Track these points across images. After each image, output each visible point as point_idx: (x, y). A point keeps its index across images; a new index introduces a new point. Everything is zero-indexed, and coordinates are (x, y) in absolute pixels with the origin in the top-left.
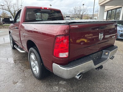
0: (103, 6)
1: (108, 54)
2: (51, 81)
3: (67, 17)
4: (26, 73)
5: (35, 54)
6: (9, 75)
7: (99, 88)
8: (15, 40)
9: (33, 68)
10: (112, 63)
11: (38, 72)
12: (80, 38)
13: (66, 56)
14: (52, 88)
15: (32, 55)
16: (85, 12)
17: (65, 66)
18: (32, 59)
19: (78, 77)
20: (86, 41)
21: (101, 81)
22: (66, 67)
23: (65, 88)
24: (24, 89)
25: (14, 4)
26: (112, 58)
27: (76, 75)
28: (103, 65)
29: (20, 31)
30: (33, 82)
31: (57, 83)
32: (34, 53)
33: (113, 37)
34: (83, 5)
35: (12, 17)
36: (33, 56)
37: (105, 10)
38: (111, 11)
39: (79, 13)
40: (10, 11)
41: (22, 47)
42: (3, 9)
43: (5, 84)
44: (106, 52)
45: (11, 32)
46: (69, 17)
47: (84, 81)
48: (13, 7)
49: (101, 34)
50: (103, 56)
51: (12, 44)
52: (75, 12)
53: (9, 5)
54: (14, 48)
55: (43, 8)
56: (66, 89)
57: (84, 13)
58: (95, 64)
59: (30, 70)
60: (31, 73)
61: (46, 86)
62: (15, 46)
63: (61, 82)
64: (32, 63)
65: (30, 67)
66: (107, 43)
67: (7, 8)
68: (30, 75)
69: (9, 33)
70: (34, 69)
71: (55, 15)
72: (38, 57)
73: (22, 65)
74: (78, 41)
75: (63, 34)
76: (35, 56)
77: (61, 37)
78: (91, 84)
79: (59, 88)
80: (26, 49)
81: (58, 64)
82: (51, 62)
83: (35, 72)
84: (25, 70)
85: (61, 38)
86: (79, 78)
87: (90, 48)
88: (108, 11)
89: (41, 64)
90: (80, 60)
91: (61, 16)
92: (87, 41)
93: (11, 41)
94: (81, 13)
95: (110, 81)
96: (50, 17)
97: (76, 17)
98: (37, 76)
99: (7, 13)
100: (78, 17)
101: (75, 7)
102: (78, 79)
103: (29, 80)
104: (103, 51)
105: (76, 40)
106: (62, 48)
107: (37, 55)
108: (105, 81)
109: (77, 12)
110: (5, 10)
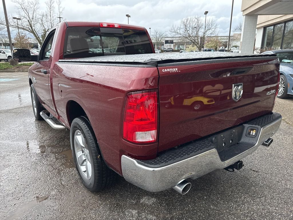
0: (252, 16)
1: (256, 134)
2: (121, 196)
3: (167, 42)
4: (65, 176)
5: (83, 133)
6: (27, 182)
7: (233, 214)
8: (42, 99)
9: (82, 165)
10: (271, 155)
11: (90, 175)
12: (191, 95)
13: (151, 139)
14: (123, 212)
15: (77, 135)
16: (210, 31)
17: (150, 161)
18: (78, 144)
19: (180, 189)
20: (205, 101)
21: (241, 197)
22: (151, 164)
23: (152, 213)
24: (58, 214)
25: (43, 16)
26: (268, 143)
27: (175, 184)
28: (245, 161)
29: (51, 79)
30: (80, 198)
31: (134, 202)
32: (81, 130)
33: (268, 93)
34: (206, 13)
35: (39, 45)
36: (79, 139)
37: (257, 26)
38: (272, 27)
39: (194, 34)
40: (33, 32)
41: (57, 117)
42: (18, 28)
43: (15, 202)
44: (253, 130)
45: (34, 80)
46: (172, 42)
47: (199, 198)
48: (40, 21)
49: (238, 86)
50: (244, 139)
51: (35, 109)
52: (186, 30)
53: (31, 17)
54: (39, 119)
55: (105, 25)
56: (157, 216)
57: (208, 34)
58: (223, 158)
59: (74, 171)
60: (77, 177)
61: (110, 209)
62: (41, 113)
63: (144, 200)
64: (79, 154)
65: (74, 163)
66: (259, 107)
67: (26, 24)
68: (73, 181)
69: (28, 83)
70: (83, 168)
71: (135, 41)
72: (91, 141)
73: (57, 159)
74: (187, 102)
75: (145, 87)
76: (85, 137)
77: (138, 95)
78: (216, 206)
79: (139, 213)
80: (66, 122)
81: (132, 157)
82: (119, 153)
83: (85, 174)
84: (62, 170)
85: (139, 97)
86: (184, 190)
87: (216, 117)
88: (265, 28)
89: (97, 156)
90: (185, 148)
91: (148, 42)
92: (208, 102)
93: (34, 102)
94: (201, 34)
95: (263, 199)
96: (123, 46)
97: (188, 43)
98: (89, 183)
99: (28, 36)
100: (194, 43)
101: (184, 20)
102: (181, 193)
103: (72, 194)
104: (244, 127)
105: (182, 99)
106: (141, 120)
107: (89, 135)
108: (249, 199)
109: (190, 32)
110: (23, 29)
